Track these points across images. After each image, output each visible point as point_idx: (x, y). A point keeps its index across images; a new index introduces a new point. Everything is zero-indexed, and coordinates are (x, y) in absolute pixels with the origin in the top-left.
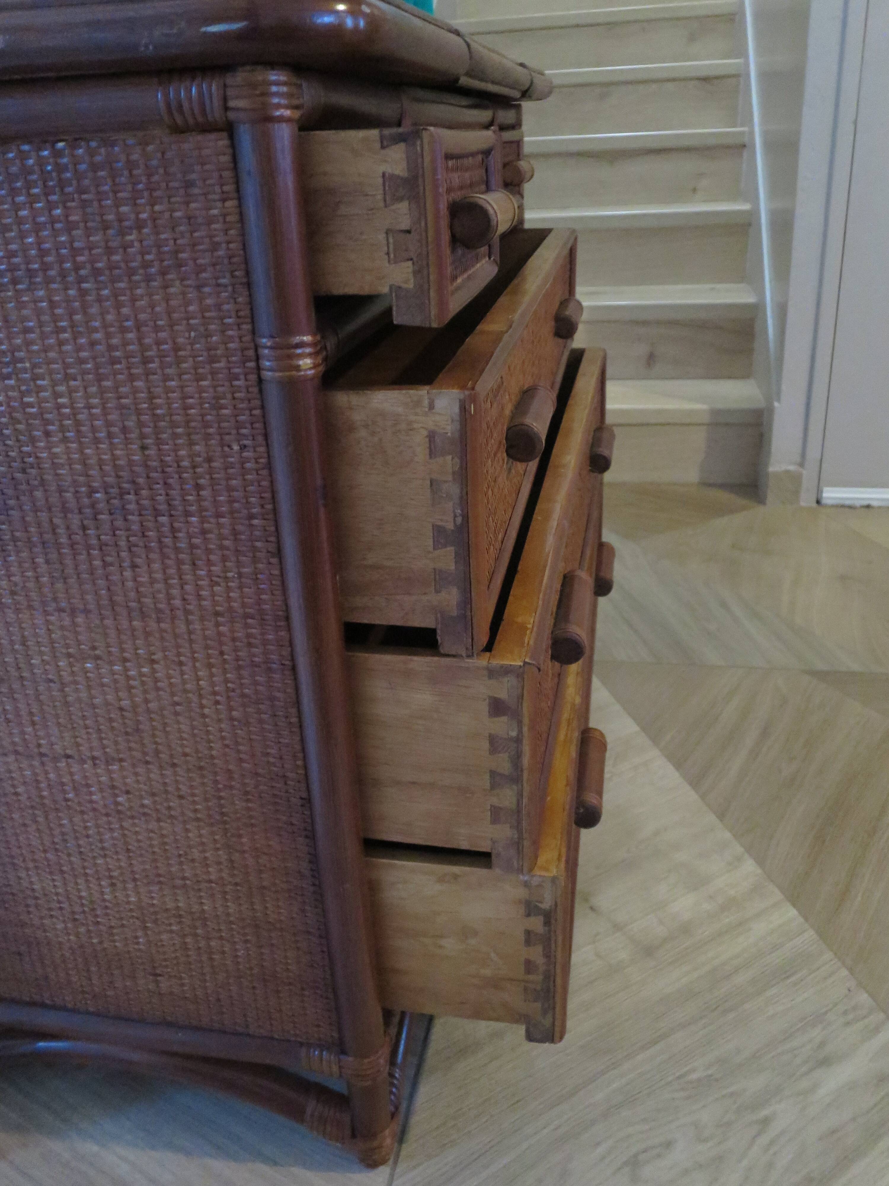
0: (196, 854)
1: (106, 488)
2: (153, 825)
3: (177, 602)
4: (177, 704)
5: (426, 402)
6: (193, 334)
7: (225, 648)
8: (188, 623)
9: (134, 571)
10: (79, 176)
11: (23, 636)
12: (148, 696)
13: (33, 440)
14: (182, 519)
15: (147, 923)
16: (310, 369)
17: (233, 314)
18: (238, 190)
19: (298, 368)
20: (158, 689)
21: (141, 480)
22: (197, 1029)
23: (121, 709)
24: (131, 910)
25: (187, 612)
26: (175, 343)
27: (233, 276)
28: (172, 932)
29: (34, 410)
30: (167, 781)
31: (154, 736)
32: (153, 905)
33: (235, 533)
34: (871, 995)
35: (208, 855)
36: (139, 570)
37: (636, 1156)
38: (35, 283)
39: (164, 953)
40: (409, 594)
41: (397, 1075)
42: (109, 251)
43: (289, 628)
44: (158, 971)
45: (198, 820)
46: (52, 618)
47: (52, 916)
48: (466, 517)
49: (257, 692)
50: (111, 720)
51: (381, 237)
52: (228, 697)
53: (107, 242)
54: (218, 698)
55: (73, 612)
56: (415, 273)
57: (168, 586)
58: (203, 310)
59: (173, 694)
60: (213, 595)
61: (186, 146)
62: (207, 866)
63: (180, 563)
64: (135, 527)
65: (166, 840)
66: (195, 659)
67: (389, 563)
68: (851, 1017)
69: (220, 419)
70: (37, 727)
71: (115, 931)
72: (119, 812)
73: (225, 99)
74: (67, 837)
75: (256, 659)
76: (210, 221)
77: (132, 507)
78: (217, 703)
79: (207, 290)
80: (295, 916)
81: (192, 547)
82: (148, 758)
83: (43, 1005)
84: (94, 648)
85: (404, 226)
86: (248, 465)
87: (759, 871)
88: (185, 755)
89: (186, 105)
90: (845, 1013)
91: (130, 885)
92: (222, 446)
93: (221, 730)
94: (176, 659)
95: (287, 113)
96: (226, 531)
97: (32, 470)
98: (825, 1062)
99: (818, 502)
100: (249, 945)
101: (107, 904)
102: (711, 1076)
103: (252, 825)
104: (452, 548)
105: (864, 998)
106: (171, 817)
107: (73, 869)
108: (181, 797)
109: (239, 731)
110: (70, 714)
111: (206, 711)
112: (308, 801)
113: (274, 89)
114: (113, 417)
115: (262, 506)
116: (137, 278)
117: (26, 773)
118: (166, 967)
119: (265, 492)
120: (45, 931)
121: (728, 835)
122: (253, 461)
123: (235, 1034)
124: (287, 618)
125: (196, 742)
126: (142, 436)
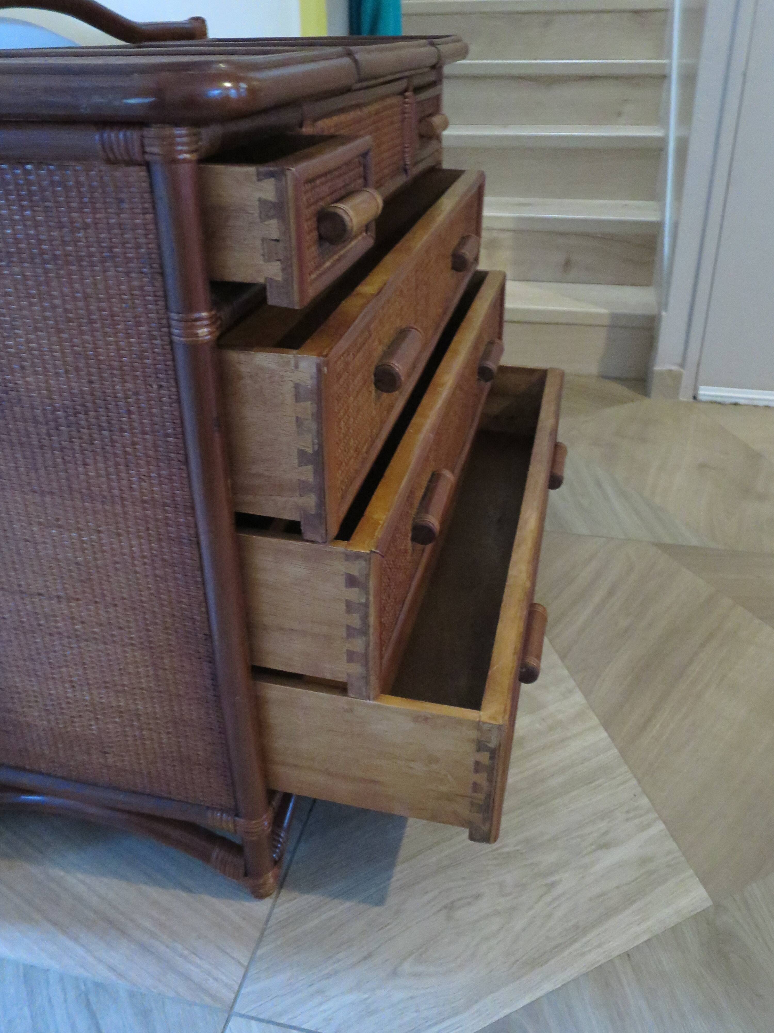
0: (131, 669)
1: (65, 409)
2: (101, 647)
3: (116, 492)
4: (117, 563)
5: (293, 362)
6: (124, 305)
7: (150, 526)
8: (124, 506)
9: (85, 468)
10: (43, 189)
11: (8, 509)
12: (97, 556)
13: (12, 372)
14: (118, 434)
15: (98, 715)
16: (206, 335)
17: (152, 294)
18: (154, 208)
19: (196, 335)
20: (103, 551)
21: (89, 405)
22: (134, 792)
23: (77, 563)
24: (86, 706)
25: (123, 499)
26: (111, 311)
27: (152, 268)
28: (116, 723)
29: (12, 350)
30: (111, 616)
31: (101, 584)
32: (102, 703)
33: (155, 446)
34: (651, 800)
35: (140, 670)
36: (88, 467)
37: (453, 902)
38: (12, 262)
39: (110, 737)
40: (282, 496)
41: (282, 835)
42: (64, 243)
43: (194, 515)
44: (107, 750)
45: (132, 645)
46: (28, 497)
47: (30, 707)
48: (321, 445)
49: (172, 558)
50: (70, 571)
51: (258, 243)
52: (153, 560)
53: (62, 237)
54: (145, 560)
55: (43, 494)
56: (283, 270)
57: (109, 479)
58: (131, 289)
59: (114, 555)
60: (141, 488)
61: (118, 174)
62: (140, 678)
63: (117, 464)
64: (86, 437)
65: (111, 658)
66: (128, 533)
67: (266, 473)
68: (631, 815)
69: (145, 366)
70: (18, 572)
71: (75, 720)
72: (77, 636)
73: (143, 146)
74: (40, 651)
75: (172, 535)
76: (134, 228)
77: (83, 423)
78: (145, 564)
79: (133, 275)
80: (202, 717)
81: (126, 453)
82: (97, 600)
83: (24, 769)
84: (58, 520)
85: (275, 236)
86: (164, 399)
87: (584, 701)
88: (124, 598)
89: (115, 147)
90: (628, 812)
91: (85, 688)
92: (146, 385)
93: (148, 583)
94: (115, 531)
95: (187, 156)
96: (149, 445)
97: (13, 392)
98: (606, 846)
99: (695, 398)
100: (170, 736)
101: (70, 700)
102: (518, 850)
103: (171, 651)
104: (312, 466)
105: (644, 801)
106: (114, 642)
107: (44, 674)
108: (120, 628)
109: (161, 585)
110: (41, 564)
111: (138, 569)
112: (209, 637)
113: (179, 140)
114: (69, 359)
115: (174, 429)
116: (84, 263)
117: (10, 604)
118: (112, 747)
119: (176, 419)
120: (25, 716)
121: (566, 672)
122: (167, 397)
123: (161, 798)
124: (193, 508)
125: (130, 590)
126: (90, 374)
